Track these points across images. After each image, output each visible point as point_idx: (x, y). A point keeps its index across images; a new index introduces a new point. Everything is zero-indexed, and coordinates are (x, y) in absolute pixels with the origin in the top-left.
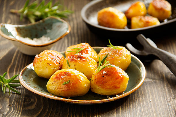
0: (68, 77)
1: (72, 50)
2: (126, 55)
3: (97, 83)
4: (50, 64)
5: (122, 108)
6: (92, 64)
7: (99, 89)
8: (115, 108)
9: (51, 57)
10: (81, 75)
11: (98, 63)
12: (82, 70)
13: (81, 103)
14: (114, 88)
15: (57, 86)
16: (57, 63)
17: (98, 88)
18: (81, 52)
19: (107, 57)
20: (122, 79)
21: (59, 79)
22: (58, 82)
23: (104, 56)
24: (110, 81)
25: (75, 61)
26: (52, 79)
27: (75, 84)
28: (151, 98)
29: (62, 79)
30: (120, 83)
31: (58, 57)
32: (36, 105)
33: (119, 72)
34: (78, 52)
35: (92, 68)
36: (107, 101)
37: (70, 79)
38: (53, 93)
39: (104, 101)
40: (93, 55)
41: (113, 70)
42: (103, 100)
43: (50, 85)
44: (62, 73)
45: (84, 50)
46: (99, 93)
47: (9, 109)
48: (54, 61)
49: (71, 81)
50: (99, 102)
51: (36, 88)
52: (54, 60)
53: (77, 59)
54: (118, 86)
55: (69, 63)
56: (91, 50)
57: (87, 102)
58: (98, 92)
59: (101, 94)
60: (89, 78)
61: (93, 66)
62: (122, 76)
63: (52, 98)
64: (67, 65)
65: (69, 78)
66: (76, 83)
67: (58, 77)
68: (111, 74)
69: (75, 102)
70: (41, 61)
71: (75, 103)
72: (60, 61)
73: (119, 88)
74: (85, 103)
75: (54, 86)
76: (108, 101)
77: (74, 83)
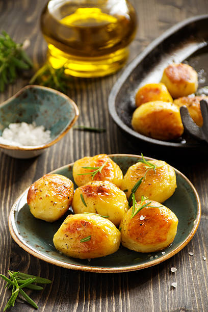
2: (169, 178)
3: (131, 235)
4: (55, 203)
6: (121, 200)
7: (135, 244)
9: (55, 189)
14: (157, 242)
15: (71, 243)
16: (64, 198)
17: (133, 242)
19: (140, 182)
20: (169, 225)
21: (74, 232)
22: (72, 236)
23: (136, 181)
25: (95, 197)
26: (63, 231)
27: (100, 242)
29: (78, 233)
31: (65, 187)
32: (29, 270)
35: (121, 208)
37: (91, 232)
40: (117, 175)
41: (154, 213)
43: (60, 240)
44: (78, 223)
48: (60, 195)
49: (92, 237)
52: (61, 194)
53: (97, 193)
55: (85, 201)
59: (138, 251)
61: (122, 204)
62: (168, 220)
64: (82, 203)
66: (101, 240)
68: (153, 219)
70: (41, 198)
72: (69, 193)
73: (165, 240)
75: (65, 242)
77: (98, 240)
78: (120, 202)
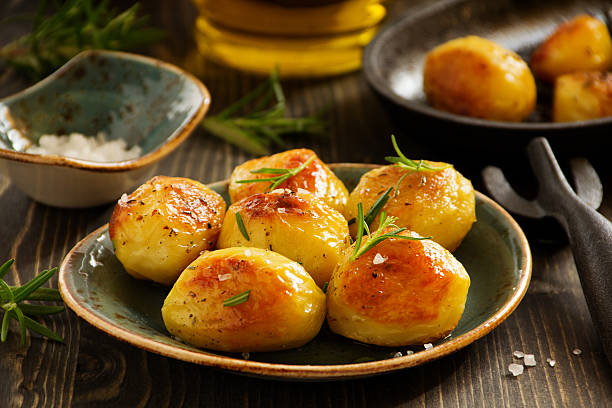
0: (243, 278)
1: (253, 177)
2: (456, 194)
3: (350, 298)
4: (176, 230)
5: (446, 392)
6: (332, 229)
7: (358, 321)
8: (420, 394)
9: (177, 201)
10: (292, 271)
11: (352, 223)
12: (296, 251)
13: (292, 374)
14: (414, 318)
15: (201, 312)
16: (199, 224)
17: (355, 317)
18: (289, 183)
19: (385, 200)
20: (446, 282)
21: (210, 285)
22: (206, 295)
23: (375, 198)
24: (399, 291)
25: (270, 216)
26: (184, 284)
27: (271, 305)
28: (552, 354)
29: (220, 287)
30: (437, 300)
31: (201, 201)
32: (122, 385)
33: (433, 257)
34: (277, 183)
35: (332, 244)
36: (389, 367)
37: (250, 284)
38: (187, 337)
39: (379, 368)
40: (334, 192)
41: (410, 252)
42: (374, 364)
43: (177, 306)
44: (222, 264)
45: (298, 175)
46: (360, 338)
47: (22, 398)
48: (188, 217)
49: (254, 294)
50: (362, 371)
51: (123, 321)
52: (190, 214)
53: (276, 209)
54: (430, 309)
55: (246, 227)
56: (324, 176)
57: (317, 372)
58: (353, 335)
59: (366, 341)
60: (322, 280)
61: (334, 237)
62: (443, 271)
63: (184, 358)
64: (239, 232)
65: (248, 280)
66: (275, 300)
67: (204, 279)
68: (405, 265)
69: (273, 370)
70: (141, 218)
71: (273, 374)
72: (211, 216)
73: (435, 316)
74: (310, 375)
75: (189, 310)
76: (395, 366)
77: (267, 300)
78: (331, 233)
